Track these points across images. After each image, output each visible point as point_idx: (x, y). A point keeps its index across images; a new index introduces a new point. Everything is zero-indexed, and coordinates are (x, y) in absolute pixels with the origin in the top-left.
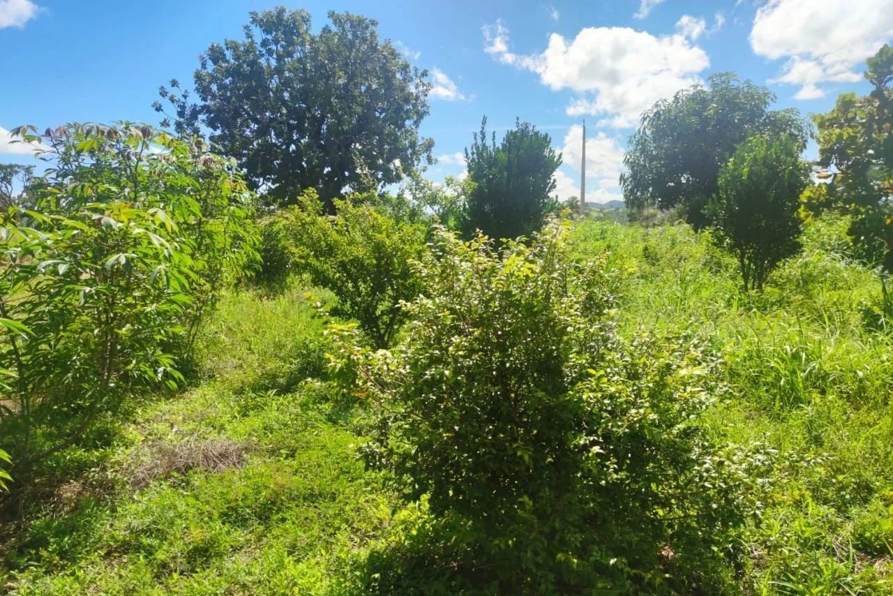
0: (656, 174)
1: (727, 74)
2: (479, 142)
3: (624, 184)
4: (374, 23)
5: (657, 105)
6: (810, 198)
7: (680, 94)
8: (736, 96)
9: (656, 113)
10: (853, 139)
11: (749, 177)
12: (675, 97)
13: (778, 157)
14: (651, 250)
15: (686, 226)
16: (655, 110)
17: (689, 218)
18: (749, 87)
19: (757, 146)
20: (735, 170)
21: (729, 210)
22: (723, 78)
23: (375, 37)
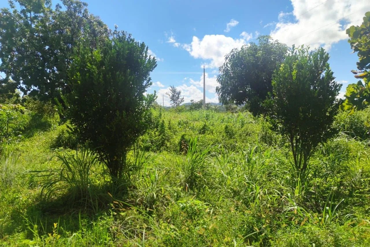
0: (233, 86)
3: (218, 92)
4: (85, 4)
5: (232, 51)
7: (244, 47)
8: (271, 48)
12: (242, 48)
14: (229, 128)
15: (249, 113)
16: (232, 54)
17: (250, 109)
18: (278, 43)
23: (87, 12)
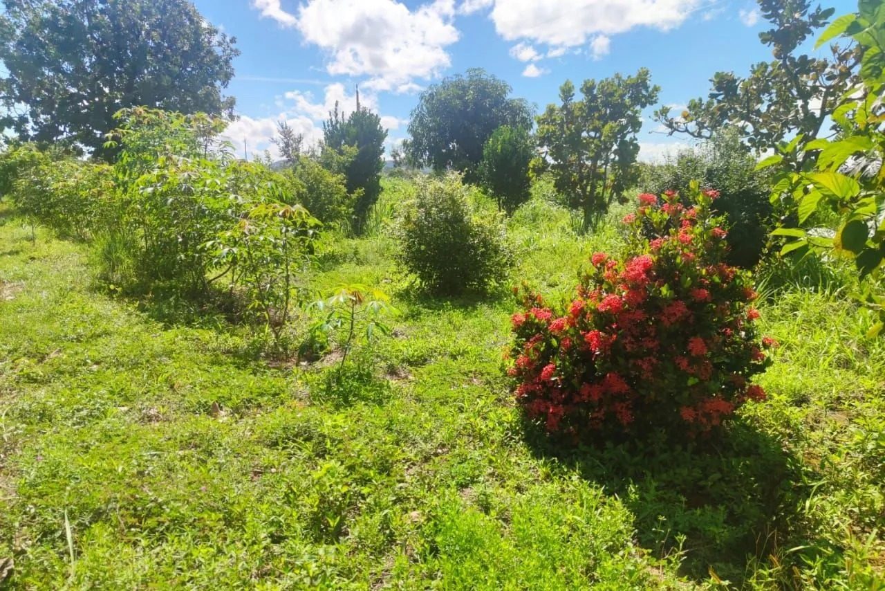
1: (479, 69)
2: (334, 119)
3: (407, 148)
5: (431, 88)
6: (534, 165)
7: (446, 80)
8: (486, 86)
9: (430, 95)
10: (554, 132)
11: (502, 151)
12: (443, 82)
13: (516, 139)
18: (494, 80)
19: (505, 132)
20: (493, 146)
21: (490, 171)
22: (477, 72)
